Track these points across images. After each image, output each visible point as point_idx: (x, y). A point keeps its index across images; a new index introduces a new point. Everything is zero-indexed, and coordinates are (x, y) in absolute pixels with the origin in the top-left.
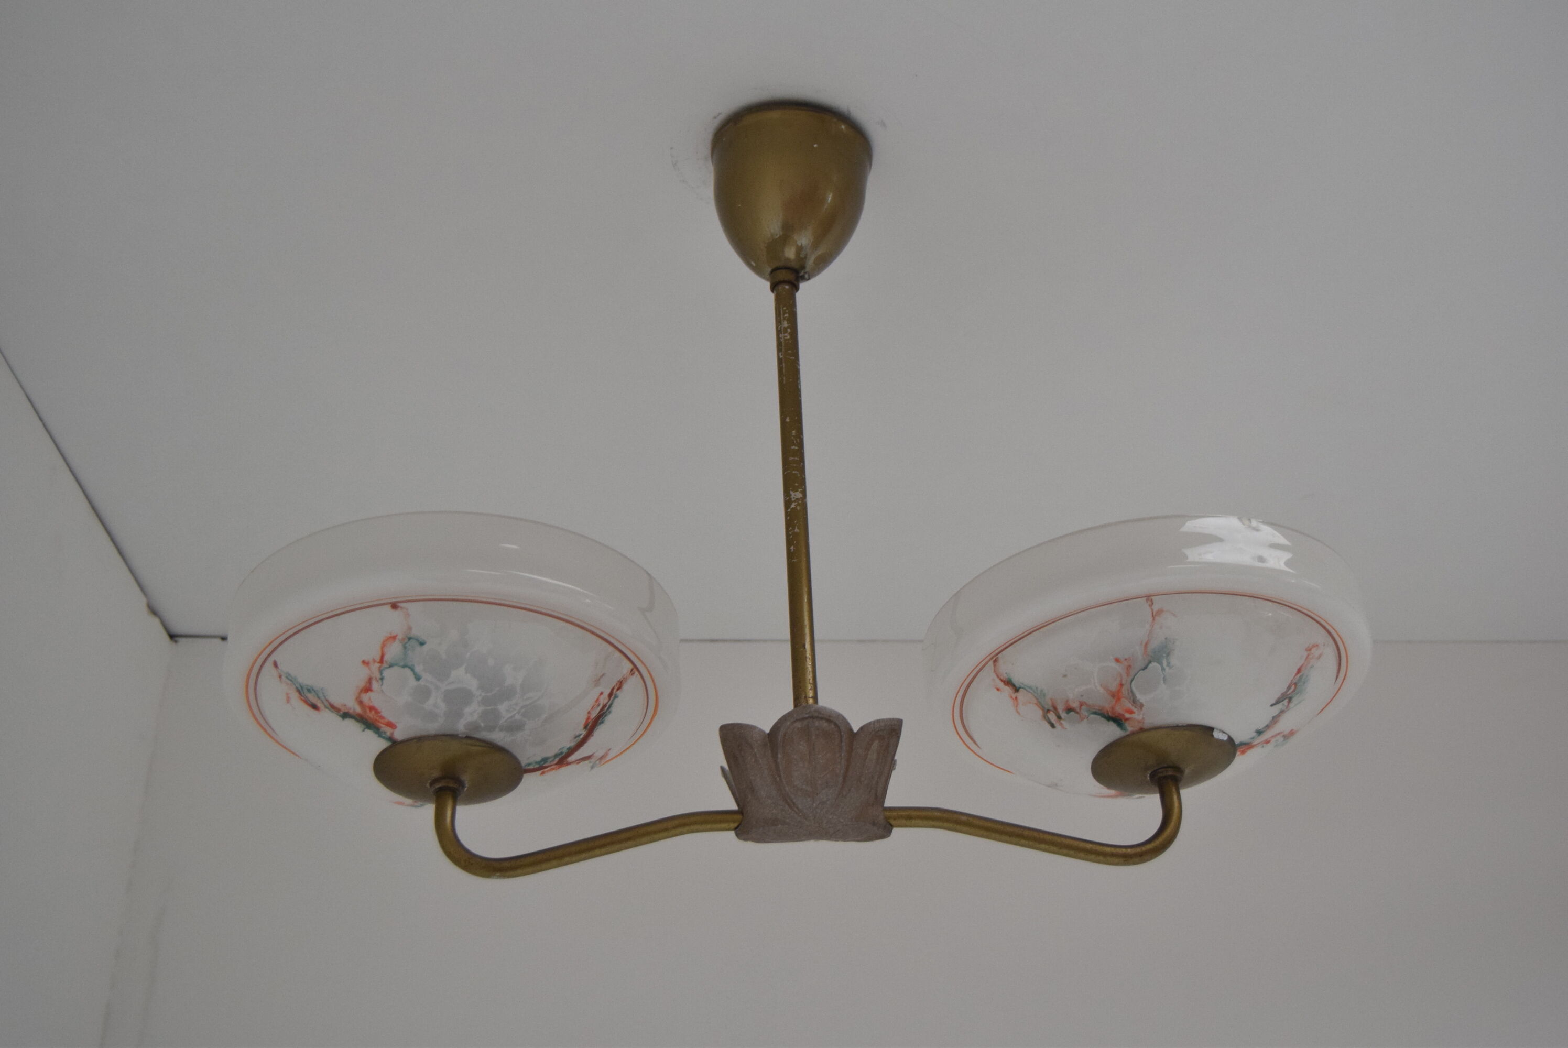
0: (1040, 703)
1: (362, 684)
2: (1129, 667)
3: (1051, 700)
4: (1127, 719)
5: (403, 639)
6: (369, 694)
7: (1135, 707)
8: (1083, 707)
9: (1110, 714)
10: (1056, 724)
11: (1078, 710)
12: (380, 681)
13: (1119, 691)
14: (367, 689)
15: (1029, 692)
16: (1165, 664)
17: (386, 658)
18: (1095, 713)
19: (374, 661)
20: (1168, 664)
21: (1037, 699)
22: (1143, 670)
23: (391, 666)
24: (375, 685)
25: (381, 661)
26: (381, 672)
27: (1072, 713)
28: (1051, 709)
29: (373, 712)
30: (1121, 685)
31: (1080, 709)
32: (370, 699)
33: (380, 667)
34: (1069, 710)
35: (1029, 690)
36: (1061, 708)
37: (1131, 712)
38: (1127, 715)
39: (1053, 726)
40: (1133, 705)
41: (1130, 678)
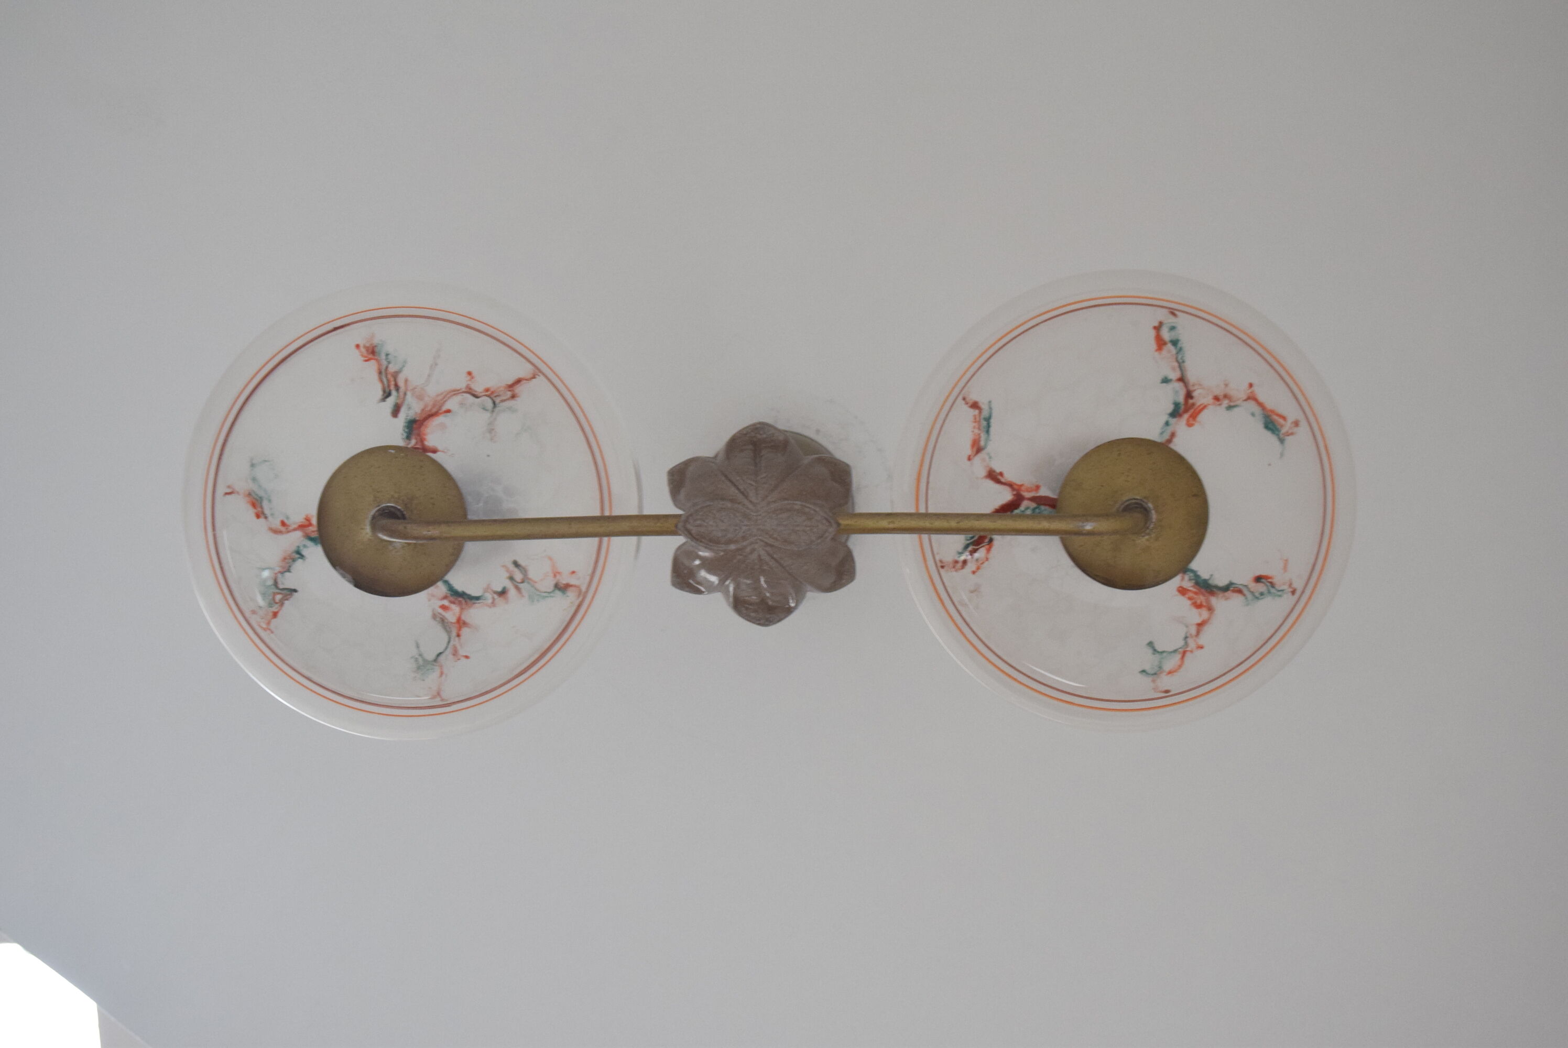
0: (533, 586)
1: (1207, 629)
2: (455, 653)
3: (523, 596)
4: (445, 598)
5: (1161, 673)
6: (1199, 621)
7: (439, 613)
8: (490, 601)
9: (463, 602)
10: (512, 567)
11: (496, 596)
12: (1188, 635)
13: (460, 629)
14: (1200, 625)
15: (545, 592)
16: (420, 660)
17: (1178, 656)
18: (478, 598)
19: (1191, 651)
20: (416, 660)
21: (536, 589)
22: (440, 654)
23: (1175, 651)
24: (1193, 630)
25: (1184, 653)
26: (1186, 644)
27: (499, 589)
28: (521, 586)
29: (1199, 602)
30: (458, 635)
31: (494, 599)
32: (1200, 615)
33: (1187, 647)
34: (503, 593)
35: (545, 594)
36: (512, 592)
37: (444, 607)
38: (446, 603)
39: (516, 564)
40: (443, 616)
41: (452, 643)
